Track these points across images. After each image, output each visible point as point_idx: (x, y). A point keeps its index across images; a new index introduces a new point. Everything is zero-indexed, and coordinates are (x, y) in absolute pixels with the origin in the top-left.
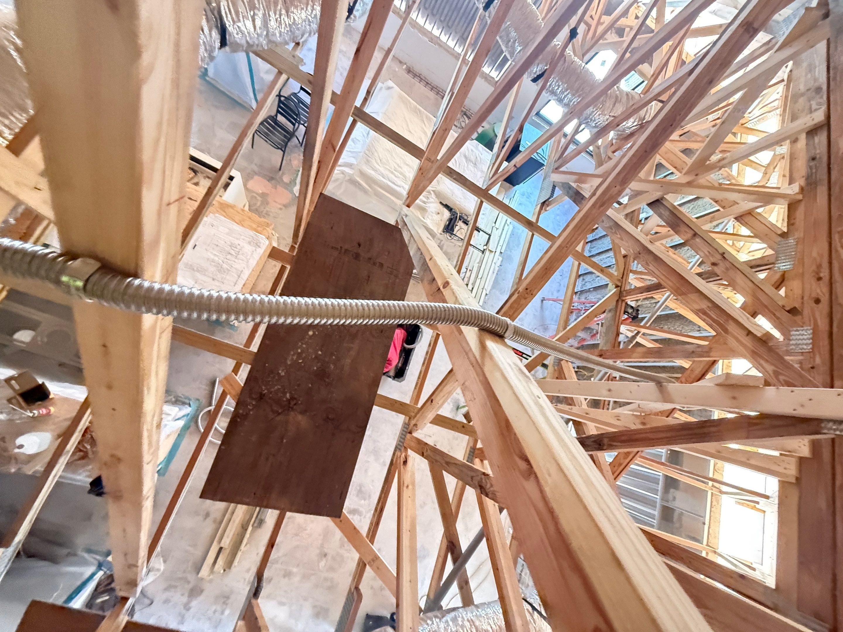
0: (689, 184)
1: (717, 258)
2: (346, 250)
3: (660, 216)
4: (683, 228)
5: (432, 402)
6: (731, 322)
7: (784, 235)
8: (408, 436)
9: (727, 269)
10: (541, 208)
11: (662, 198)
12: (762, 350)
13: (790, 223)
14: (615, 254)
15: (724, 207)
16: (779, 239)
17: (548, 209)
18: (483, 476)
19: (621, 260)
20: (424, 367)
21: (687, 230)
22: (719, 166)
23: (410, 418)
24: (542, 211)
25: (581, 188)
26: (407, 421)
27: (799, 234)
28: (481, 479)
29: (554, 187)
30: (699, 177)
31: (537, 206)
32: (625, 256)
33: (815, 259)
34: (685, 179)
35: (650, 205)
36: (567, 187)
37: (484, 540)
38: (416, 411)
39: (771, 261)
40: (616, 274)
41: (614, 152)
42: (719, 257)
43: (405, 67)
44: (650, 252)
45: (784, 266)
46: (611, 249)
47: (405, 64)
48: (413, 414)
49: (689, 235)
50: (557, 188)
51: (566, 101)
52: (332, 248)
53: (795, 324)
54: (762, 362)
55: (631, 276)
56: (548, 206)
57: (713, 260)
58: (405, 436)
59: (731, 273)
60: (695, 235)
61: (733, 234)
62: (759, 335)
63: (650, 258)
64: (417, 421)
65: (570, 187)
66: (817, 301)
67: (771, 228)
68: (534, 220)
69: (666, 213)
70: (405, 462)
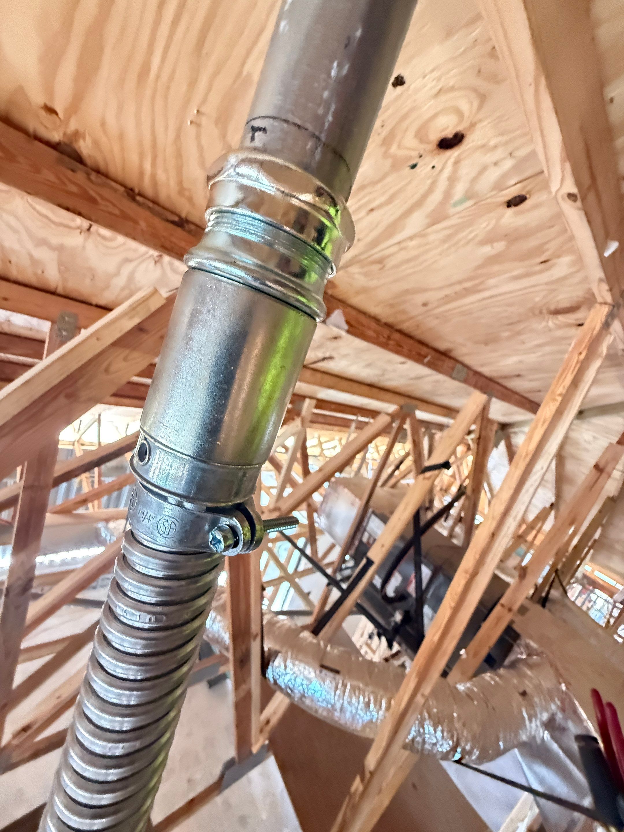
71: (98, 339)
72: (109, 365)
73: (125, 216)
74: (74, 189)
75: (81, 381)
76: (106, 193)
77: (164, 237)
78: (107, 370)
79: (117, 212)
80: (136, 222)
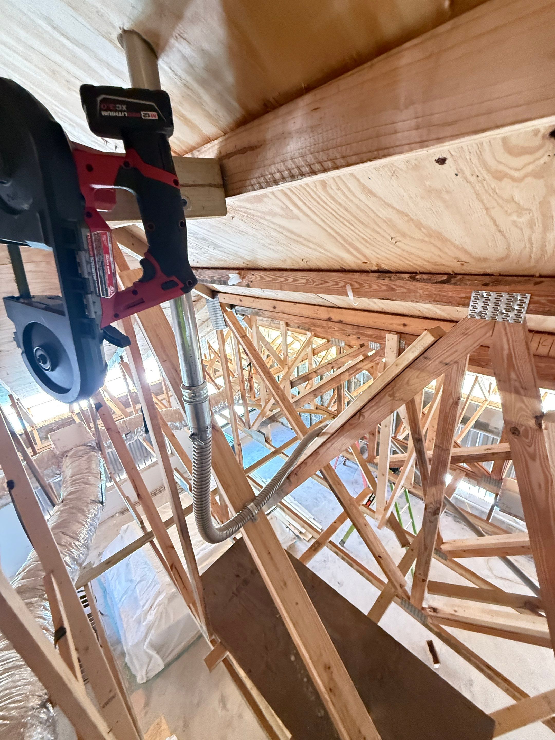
0: (289, 368)
1: (330, 366)
2: (237, 589)
3: (300, 384)
4: (310, 376)
5: (380, 557)
6: (357, 366)
7: (328, 341)
8: (412, 601)
9: (336, 363)
10: (269, 443)
11: (291, 381)
12: (370, 359)
13: (324, 338)
14: (313, 413)
15: (307, 359)
16: (330, 343)
17: (270, 439)
18: (427, 510)
19: (318, 411)
20: (355, 566)
21: (312, 374)
22: (286, 356)
23: (397, 596)
24: (271, 443)
25: (268, 415)
26: (399, 600)
27: (330, 337)
28: (430, 512)
29: (260, 432)
30: (287, 363)
31: (265, 446)
32: (317, 408)
33: (340, 335)
34: (286, 369)
35: (292, 387)
36: (264, 424)
37: (508, 557)
38: (390, 585)
39: (339, 347)
40: (325, 416)
41: (255, 397)
42: (329, 365)
43: (117, 515)
44: (316, 390)
45: (343, 344)
46: (310, 415)
47: (116, 513)
48: (393, 590)
49: (315, 374)
50: (261, 430)
51: (217, 410)
52: (230, 600)
53: (368, 346)
54: (375, 359)
55: (330, 408)
56: (269, 439)
57: (330, 368)
58: (412, 606)
59: (338, 362)
60: (315, 372)
61: (323, 359)
62: (363, 358)
63: (319, 390)
64: (397, 581)
65: (264, 422)
66: (359, 338)
67: (324, 345)
68: (273, 450)
69: (300, 381)
70: (435, 610)
71: (397, 365)
72: (408, 380)
73: (409, 291)
74: (384, 288)
75: (396, 388)
76: (399, 283)
77: (435, 294)
78: (408, 383)
79: (405, 290)
80: (415, 292)
